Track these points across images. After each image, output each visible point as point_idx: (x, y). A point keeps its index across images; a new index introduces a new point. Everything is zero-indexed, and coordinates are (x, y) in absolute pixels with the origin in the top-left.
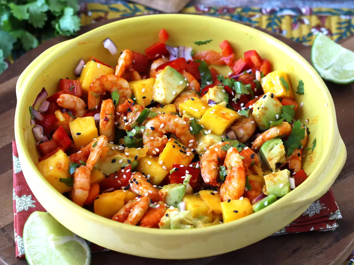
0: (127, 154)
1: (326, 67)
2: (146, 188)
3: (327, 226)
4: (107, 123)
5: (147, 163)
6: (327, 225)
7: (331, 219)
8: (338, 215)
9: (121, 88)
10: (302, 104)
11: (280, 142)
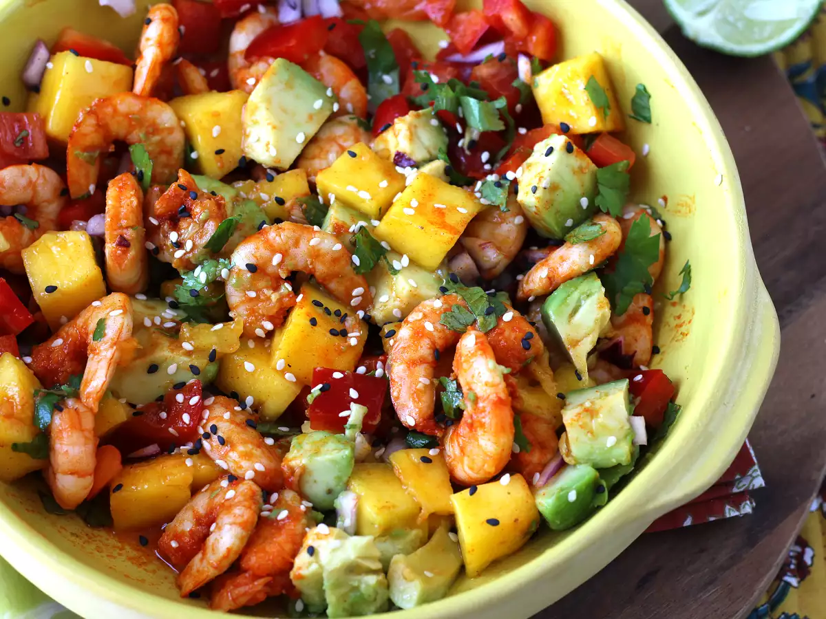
0: (187, 346)
1: (701, 7)
2: (247, 456)
3: (727, 511)
4: (125, 253)
5: (242, 366)
6: (728, 507)
7: (735, 490)
8: (754, 478)
9: (154, 129)
10: (646, 148)
11: (596, 288)
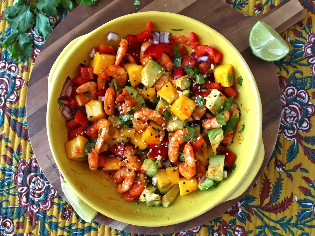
0: (122, 135)
1: (258, 47)
2: (133, 166)
4: (109, 110)
5: (134, 140)
9: (119, 75)
10: (239, 91)
11: (221, 132)
